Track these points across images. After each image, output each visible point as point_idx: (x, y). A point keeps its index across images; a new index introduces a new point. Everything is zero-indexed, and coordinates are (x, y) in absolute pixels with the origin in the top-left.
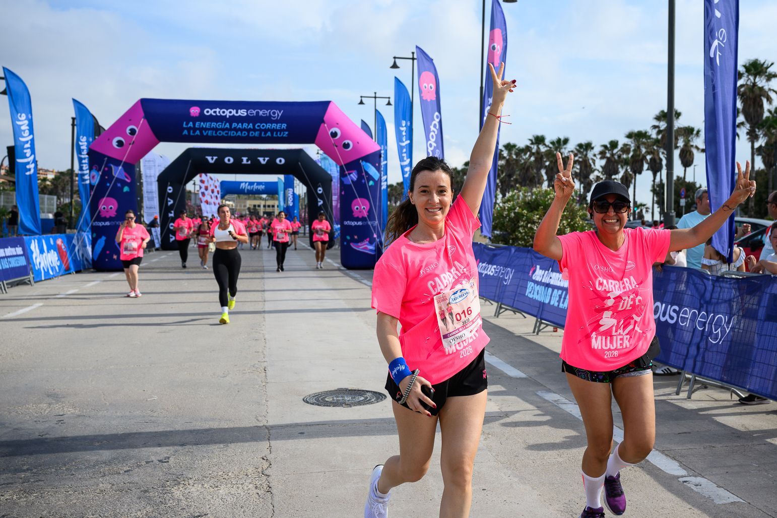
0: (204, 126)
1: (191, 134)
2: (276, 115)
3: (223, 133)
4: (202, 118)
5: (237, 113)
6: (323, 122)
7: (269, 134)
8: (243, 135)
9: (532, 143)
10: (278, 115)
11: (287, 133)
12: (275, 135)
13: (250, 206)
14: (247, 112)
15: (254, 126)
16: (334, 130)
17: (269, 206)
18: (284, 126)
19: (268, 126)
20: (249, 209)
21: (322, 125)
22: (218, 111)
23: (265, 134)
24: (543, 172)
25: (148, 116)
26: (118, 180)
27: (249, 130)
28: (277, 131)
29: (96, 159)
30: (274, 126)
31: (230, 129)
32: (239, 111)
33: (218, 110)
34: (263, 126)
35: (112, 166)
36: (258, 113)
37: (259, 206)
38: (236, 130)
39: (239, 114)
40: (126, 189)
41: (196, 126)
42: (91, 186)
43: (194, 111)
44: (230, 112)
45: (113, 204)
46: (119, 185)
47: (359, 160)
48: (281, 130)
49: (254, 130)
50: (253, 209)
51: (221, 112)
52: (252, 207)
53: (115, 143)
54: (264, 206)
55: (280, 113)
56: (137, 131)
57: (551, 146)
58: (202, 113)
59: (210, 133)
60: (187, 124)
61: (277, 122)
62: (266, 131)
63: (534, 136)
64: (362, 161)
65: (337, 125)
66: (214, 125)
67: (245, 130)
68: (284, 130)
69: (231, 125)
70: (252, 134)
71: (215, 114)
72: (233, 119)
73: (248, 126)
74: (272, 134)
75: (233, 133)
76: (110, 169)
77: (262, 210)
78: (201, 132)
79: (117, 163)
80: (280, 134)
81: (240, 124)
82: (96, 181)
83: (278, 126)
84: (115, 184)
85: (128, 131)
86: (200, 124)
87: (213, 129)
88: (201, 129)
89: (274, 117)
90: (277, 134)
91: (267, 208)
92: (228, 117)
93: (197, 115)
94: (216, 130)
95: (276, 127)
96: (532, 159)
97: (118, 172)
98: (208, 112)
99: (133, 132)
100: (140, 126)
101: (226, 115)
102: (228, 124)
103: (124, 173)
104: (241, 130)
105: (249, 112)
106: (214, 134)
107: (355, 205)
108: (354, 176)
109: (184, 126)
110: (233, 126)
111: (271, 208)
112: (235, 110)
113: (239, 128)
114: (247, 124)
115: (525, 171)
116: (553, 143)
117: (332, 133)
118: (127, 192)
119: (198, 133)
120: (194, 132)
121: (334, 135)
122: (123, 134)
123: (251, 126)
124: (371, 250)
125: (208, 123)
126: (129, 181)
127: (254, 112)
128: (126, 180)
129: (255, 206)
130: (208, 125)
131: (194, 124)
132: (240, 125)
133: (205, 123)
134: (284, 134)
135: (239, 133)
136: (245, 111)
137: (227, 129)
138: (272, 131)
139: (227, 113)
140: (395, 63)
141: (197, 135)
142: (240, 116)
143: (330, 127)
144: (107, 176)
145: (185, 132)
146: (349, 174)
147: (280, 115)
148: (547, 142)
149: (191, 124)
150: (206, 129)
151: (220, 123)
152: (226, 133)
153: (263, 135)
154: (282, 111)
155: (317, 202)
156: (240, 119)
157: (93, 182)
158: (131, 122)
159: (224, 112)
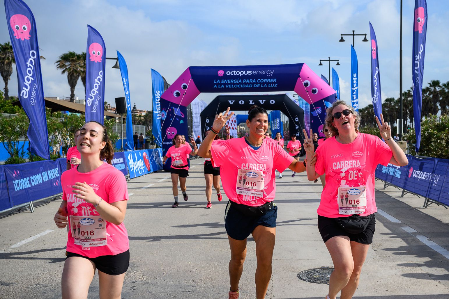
0: (227, 82)
2: (270, 73)
3: (238, 86)
4: (225, 77)
5: (246, 73)
6: (299, 77)
7: (266, 85)
8: (250, 87)
9: (431, 86)
10: (271, 73)
11: (277, 84)
12: (269, 86)
14: (252, 72)
15: (256, 81)
16: (306, 81)
18: (275, 80)
19: (265, 80)
21: (299, 78)
23: (263, 85)
24: (438, 104)
25: (194, 77)
26: (177, 116)
27: (253, 84)
28: (270, 83)
29: (165, 104)
30: (269, 80)
31: (242, 83)
32: (247, 72)
33: (234, 72)
34: (262, 81)
35: (173, 108)
36: (258, 72)
38: (245, 84)
39: (247, 73)
40: (182, 122)
41: (222, 82)
42: (162, 121)
43: (221, 73)
44: (242, 73)
45: (174, 131)
47: (322, 100)
48: (273, 83)
49: (257, 83)
51: (236, 73)
53: (175, 94)
55: (272, 72)
56: (187, 86)
57: (443, 87)
58: (225, 74)
59: (230, 86)
60: (216, 81)
61: (270, 78)
62: (264, 84)
63: (432, 81)
64: (324, 101)
65: (308, 78)
66: (232, 81)
67: (251, 83)
68: (274, 83)
69: (242, 81)
70: (255, 86)
71: (233, 74)
72: (244, 77)
73: (252, 81)
74: (268, 85)
75: (244, 86)
76: (172, 110)
78: (225, 86)
79: (176, 106)
80: (272, 85)
81: (248, 80)
82: (164, 118)
83: (271, 80)
84: (175, 119)
85: (182, 87)
86: (224, 81)
87: (232, 84)
88: (225, 84)
89: (269, 75)
90: (270, 85)
92: (240, 76)
93: (222, 75)
94: (234, 84)
95: (270, 81)
96: (431, 96)
97: (177, 111)
98: (228, 73)
99: (185, 87)
100: (189, 83)
101: (240, 75)
102: (240, 80)
103: (180, 112)
104: (249, 84)
105: (253, 72)
106: (232, 87)
107: (320, 129)
108: (319, 110)
109: (215, 82)
110: (244, 81)
112: (245, 72)
113: (247, 82)
114: (252, 80)
115: (426, 104)
116: (444, 85)
119: (223, 86)
120: (220, 86)
121: (306, 84)
122: (179, 89)
123: (254, 81)
125: (229, 80)
126: (183, 117)
127: (256, 72)
128: (182, 116)
130: (228, 81)
131: (221, 81)
133: (227, 80)
134: (275, 85)
135: (247, 86)
136: (251, 71)
137: (240, 83)
138: (268, 83)
139: (240, 73)
140: (342, 38)
141: (222, 87)
142: (248, 75)
143: (304, 80)
144: (170, 114)
145: (215, 86)
146: (316, 109)
147: (272, 73)
148: (441, 84)
149: (218, 81)
150: (228, 84)
151: (236, 80)
152: (239, 86)
153: (262, 86)
154: (274, 71)
155: (295, 127)
156: (248, 77)
157: (163, 118)
158: (184, 81)
159: (238, 73)
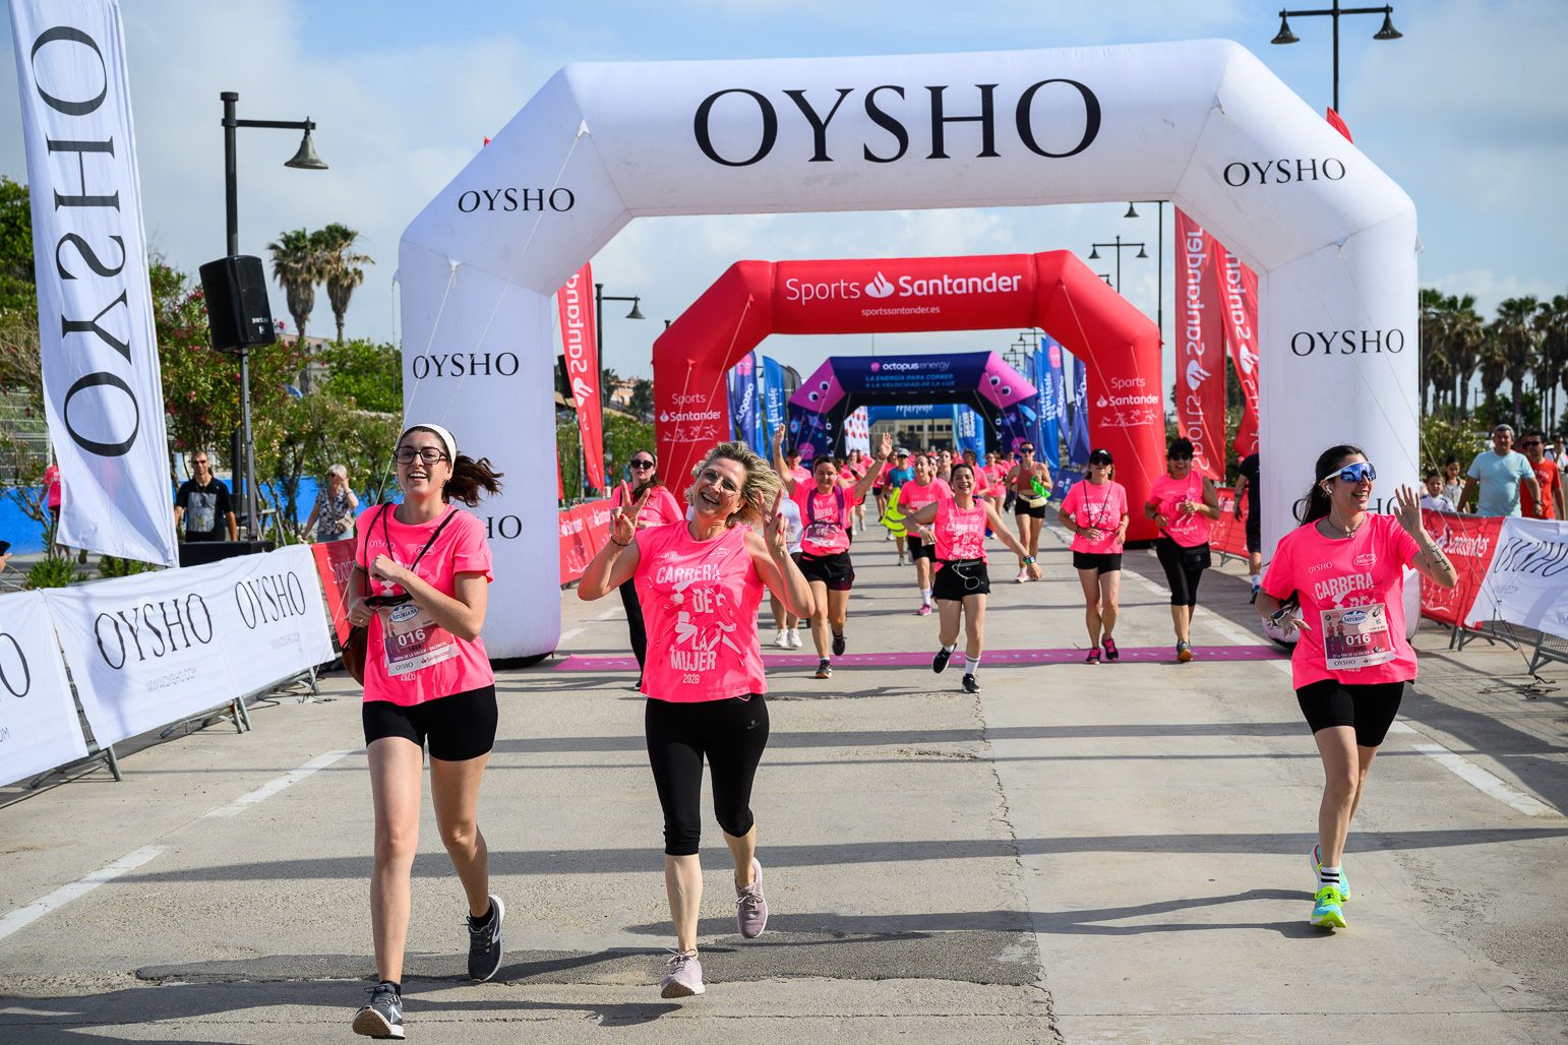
1: (872, 386)
2: (944, 366)
3: (900, 385)
4: (881, 372)
5: (911, 366)
7: (938, 384)
8: (916, 385)
11: (953, 382)
12: (943, 385)
13: (903, 430)
14: (919, 365)
15: (925, 377)
16: (994, 378)
17: (940, 428)
18: (951, 376)
19: (938, 377)
20: (900, 434)
21: (984, 373)
23: (935, 384)
25: (837, 373)
27: (920, 381)
28: (944, 381)
29: (796, 411)
30: (942, 377)
31: (905, 381)
32: (912, 364)
33: (894, 365)
34: (933, 377)
35: (810, 417)
36: (928, 366)
37: (920, 428)
38: (910, 381)
39: (913, 367)
40: (820, 435)
41: (877, 380)
43: (875, 366)
45: (810, 447)
46: (815, 431)
47: (1016, 404)
49: (926, 381)
50: (909, 435)
52: (907, 431)
53: (811, 397)
54: (931, 428)
56: (829, 385)
58: (881, 368)
59: (888, 385)
60: (869, 378)
61: (944, 373)
62: (935, 381)
64: (1020, 404)
65: (997, 373)
66: (891, 378)
67: (918, 381)
68: (949, 380)
69: (908, 376)
70: (923, 384)
71: (892, 368)
72: (908, 372)
75: (908, 384)
76: (807, 419)
77: (926, 435)
78: (881, 385)
79: (814, 413)
80: (948, 383)
81: (913, 376)
85: (821, 387)
86: (880, 377)
87: (890, 382)
88: (881, 382)
89: (942, 368)
91: (936, 432)
92: (903, 370)
93: (877, 369)
94: (893, 382)
98: (886, 366)
99: (825, 387)
100: (830, 382)
101: (901, 369)
102: (903, 376)
104: (915, 381)
106: (891, 386)
109: (867, 379)
111: (945, 432)
112: (909, 364)
114: (919, 376)
117: (993, 381)
120: (874, 385)
121: (995, 382)
122: (817, 389)
123: (923, 377)
126: (822, 428)
127: (925, 365)
128: (820, 427)
129: (911, 428)
131: (875, 378)
132: (913, 378)
134: (951, 383)
135: (913, 384)
137: (902, 381)
138: (941, 381)
139: (903, 367)
142: (913, 369)
143: (991, 375)
144: (806, 426)
145: (868, 385)
146: (1008, 417)
147: (947, 366)
149: (872, 378)
150: (885, 382)
151: (897, 376)
154: (949, 363)
155: (995, 436)
156: (913, 372)
157: (794, 430)
158: (823, 378)
159: (899, 366)
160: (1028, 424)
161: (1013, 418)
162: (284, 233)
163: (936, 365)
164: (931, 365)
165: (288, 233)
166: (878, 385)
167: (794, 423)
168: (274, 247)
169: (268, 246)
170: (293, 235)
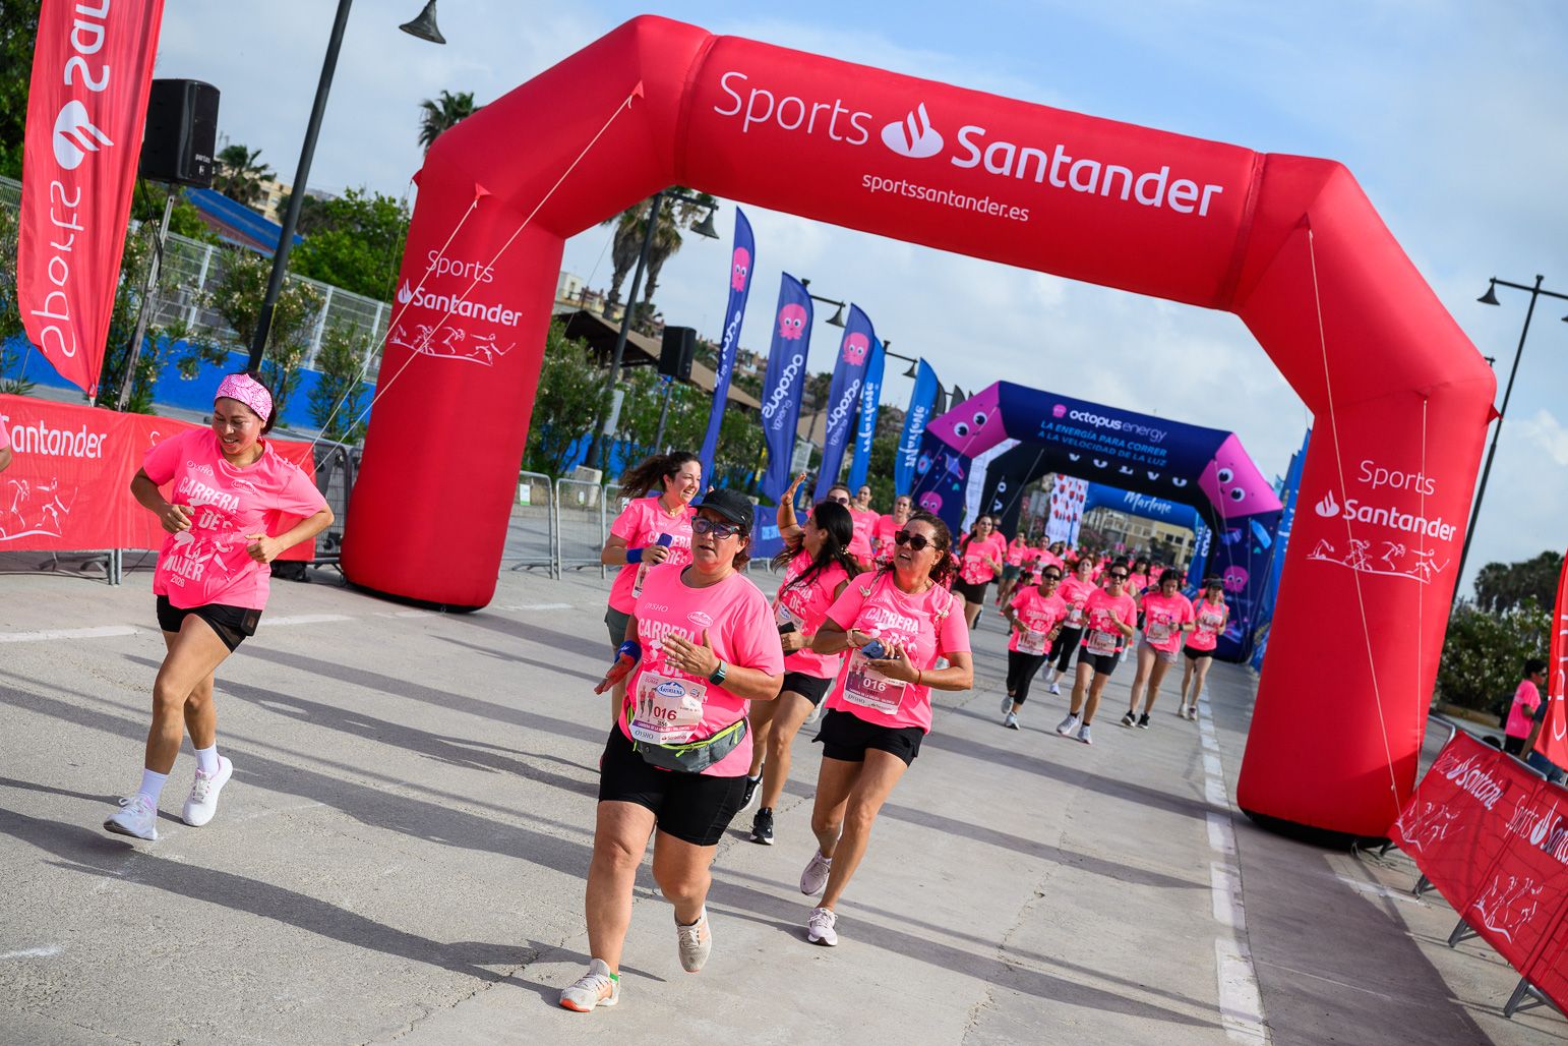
0: (1066, 432)
1: (1049, 437)
2: (1157, 435)
3: (1086, 445)
4: (1066, 421)
5: (1109, 423)
6: (1214, 458)
7: (1142, 458)
8: (1110, 452)
10: (1160, 436)
11: (1164, 462)
12: (1149, 462)
14: (1122, 425)
15: (1126, 443)
16: (1225, 471)
18: (1163, 452)
19: (1144, 448)
21: (1212, 461)
22: (1088, 417)
23: (1138, 457)
25: (1003, 405)
26: (951, 475)
27: (1118, 448)
28: (1153, 456)
29: (930, 443)
30: (1151, 449)
31: (1096, 442)
32: (1113, 421)
33: (1087, 415)
34: (1137, 447)
35: (948, 456)
36: (1135, 429)
38: (1104, 444)
39: (1112, 425)
41: (1056, 430)
42: (917, 476)
43: (1059, 410)
45: (937, 502)
46: (949, 480)
47: (1247, 517)
48: (1158, 457)
49: (1126, 449)
51: (1090, 418)
53: (957, 430)
55: (1163, 434)
56: (986, 420)
58: (1067, 415)
59: (1070, 441)
60: (1046, 425)
61: (1156, 445)
62: (1140, 453)
64: (1252, 519)
65: (1231, 466)
66: (1078, 432)
67: (1113, 446)
68: (1162, 458)
69: (1098, 437)
70: (1122, 453)
71: (1081, 419)
72: (1103, 430)
73: (1118, 443)
74: (1146, 459)
75: (1099, 448)
76: (944, 459)
78: (1060, 439)
79: (954, 453)
80: (1156, 462)
81: (1110, 438)
82: (924, 469)
83: (1156, 451)
84: (946, 478)
85: (975, 418)
86: (1062, 428)
87: (1075, 437)
88: (1061, 434)
89: (1154, 439)
90: (1152, 460)
92: (1097, 426)
93: (1061, 416)
94: (1079, 439)
95: (1153, 452)
97: (952, 464)
98: (1074, 415)
99: (981, 420)
100: (990, 415)
101: (1095, 424)
102: (1094, 435)
103: (958, 467)
104: (1109, 446)
105: (1124, 425)
106: (1075, 444)
107: (1229, 574)
109: (1043, 426)
110: (1101, 439)
112: (1108, 420)
113: (1108, 443)
114: (1118, 440)
117: (1222, 474)
118: (956, 491)
120: (1052, 437)
121: (1224, 477)
122: (970, 423)
123: (1122, 443)
124: (1235, 637)
125: (1071, 429)
126: (958, 479)
127: (1131, 427)
128: (956, 476)
131: (1054, 427)
132: (1109, 440)
133: (1068, 428)
134: (1161, 462)
135: (1106, 449)
136: (1121, 423)
137: (1092, 441)
138: (1147, 455)
139: (1098, 421)
141: (1055, 440)
142: (1112, 428)
143: (1221, 467)
144: (938, 467)
145: (1042, 434)
146: (1230, 532)
147: (1162, 437)
149: (1051, 426)
150: (1067, 436)
151: (1086, 433)
152: (1090, 446)
153: (1134, 458)
154: (1165, 434)
156: (1111, 433)
157: (921, 469)
158: (981, 407)
159: (1093, 419)
160: (1257, 550)
161: (1237, 536)
162: (446, 92)
163: (1146, 431)
164: (1139, 430)
165: (451, 94)
166: (1056, 438)
167: (924, 459)
168: (430, 105)
169: (423, 102)
170: (457, 98)
